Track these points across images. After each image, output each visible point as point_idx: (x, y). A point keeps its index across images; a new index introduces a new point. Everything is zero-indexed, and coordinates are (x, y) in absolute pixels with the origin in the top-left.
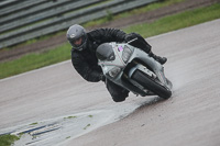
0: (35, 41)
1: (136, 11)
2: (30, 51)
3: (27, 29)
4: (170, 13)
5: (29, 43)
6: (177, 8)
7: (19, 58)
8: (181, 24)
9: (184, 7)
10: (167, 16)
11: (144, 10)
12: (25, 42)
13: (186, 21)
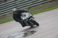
0: (9, 14)
1: (36, 6)
2: (8, 17)
3: (7, 11)
4: (45, 7)
5: (8, 15)
6: (47, 6)
7: (5, 19)
8: (48, 10)
9: (49, 5)
10: (44, 8)
11: (38, 6)
12: (7, 14)
13: (49, 9)
